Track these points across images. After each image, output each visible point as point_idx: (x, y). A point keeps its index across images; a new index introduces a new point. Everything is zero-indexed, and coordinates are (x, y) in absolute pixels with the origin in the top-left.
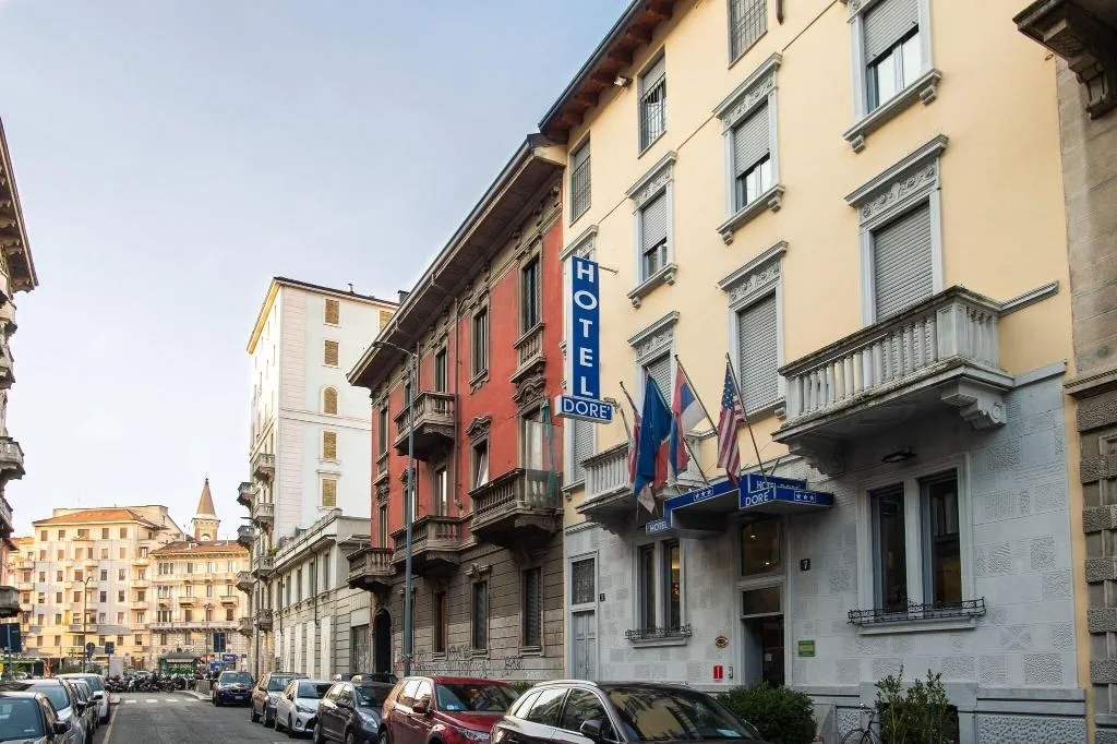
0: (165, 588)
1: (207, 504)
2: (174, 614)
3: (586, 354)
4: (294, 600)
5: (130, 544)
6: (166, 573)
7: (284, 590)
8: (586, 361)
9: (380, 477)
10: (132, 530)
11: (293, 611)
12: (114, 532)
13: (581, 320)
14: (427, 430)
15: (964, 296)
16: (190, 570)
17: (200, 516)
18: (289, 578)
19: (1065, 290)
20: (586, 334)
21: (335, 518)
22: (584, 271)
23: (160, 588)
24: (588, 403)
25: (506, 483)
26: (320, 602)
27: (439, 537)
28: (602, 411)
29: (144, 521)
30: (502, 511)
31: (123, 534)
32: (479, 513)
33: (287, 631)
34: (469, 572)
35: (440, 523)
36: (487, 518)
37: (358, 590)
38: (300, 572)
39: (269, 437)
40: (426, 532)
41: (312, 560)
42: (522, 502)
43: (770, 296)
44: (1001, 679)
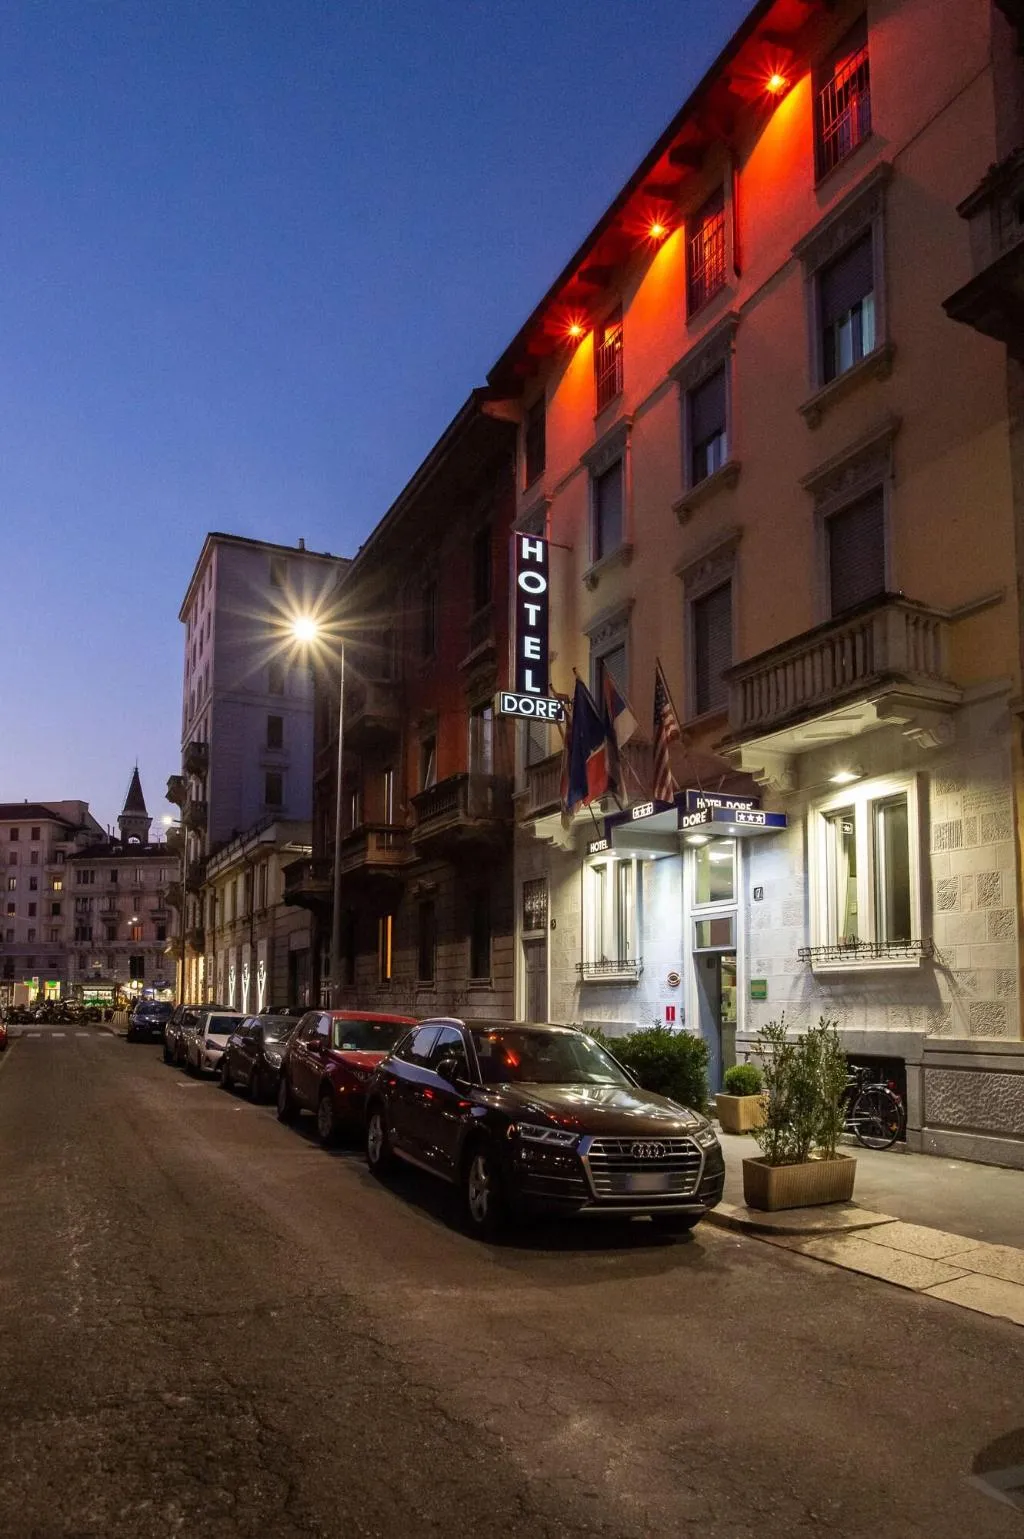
0: (85, 900)
1: (135, 799)
2: (94, 932)
3: (533, 644)
4: (228, 917)
5: (42, 848)
6: (85, 882)
7: (218, 905)
8: (533, 652)
9: (320, 777)
10: (45, 833)
11: (228, 931)
12: (25, 833)
13: (527, 606)
14: (369, 724)
15: (901, 603)
16: (114, 878)
17: (129, 813)
18: (223, 891)
19: (1013, 598)
20: (532, 621)
21: (274, 821)
22: (532, 550)
23: (78, 900)
24: (534, 701)
25: (449, 791)
26: (256, 921)
27: (379, 848)
28: (551, 710)
29: (61, 820)
30: (444, 823)
31: (36, 835)
32: (420, 823)
33: (221, 953)
34: (415, 890)
35: (382, 832)
36: (430, 828)
37: (295, 908)
38: (235, 883)
39: (202, 723)
40: (366, 843)
41: (248, 871)
42: (467, 817)
43: (726, 586)
44: (948, 1030)
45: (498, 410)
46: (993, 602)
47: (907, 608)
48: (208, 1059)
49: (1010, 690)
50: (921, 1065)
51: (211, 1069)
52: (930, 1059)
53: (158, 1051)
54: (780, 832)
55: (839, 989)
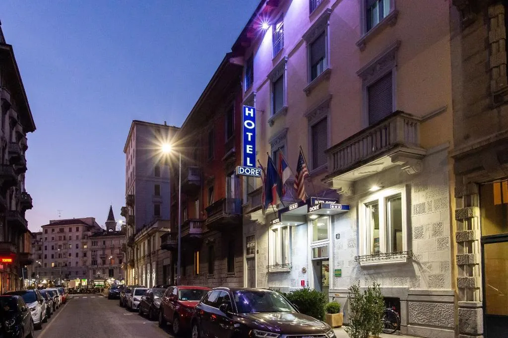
0: (94, 251)
1: (111, 216)
2: (98, 262)
3: (250, 148)
4: (142, 255)
5: (80, 234)
6: (95, 245)
7: (139, 251)
8: (250, 151)
9: (173, 203)
10: (81, 229)
11: (142, 260)
12: (74, 229)
13: (247, 133)
14: (190, 183)
16: (104, 243)
17: (109, 221)
18: (140, 246)
19: (450, 110)
20: (250, 139)
21: (157, 220)
22: (249, 112)
23: (92, 251)
24: (250, 169)
25: (220, 204)
26: (152, 256)
27: (194, 227)
28: (256, 172)
29: (87, 224)
30: (218, 216)
31: (77, 230)
32: (209, 217)
33: (140, 267)
34: (207, 242)
35: (195, 222)
36: (212, 219)
37: (165, 250)
38: (144, 243)
39: (132, 188)
40: (190, 226)
41: (149, 238)
42: (226, 214)
43: (326, 118)
44: (419, 286)
45: (236, 61)
46: (441, 112)
47: (404, 117)
48: (134, 305)
49: (448, 147)
50: (407, 300)
51: (136, 308)
52: (411, 298)
53: (118, 302)
54: (347, 212)
55: (372, 271)
